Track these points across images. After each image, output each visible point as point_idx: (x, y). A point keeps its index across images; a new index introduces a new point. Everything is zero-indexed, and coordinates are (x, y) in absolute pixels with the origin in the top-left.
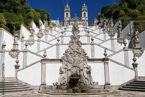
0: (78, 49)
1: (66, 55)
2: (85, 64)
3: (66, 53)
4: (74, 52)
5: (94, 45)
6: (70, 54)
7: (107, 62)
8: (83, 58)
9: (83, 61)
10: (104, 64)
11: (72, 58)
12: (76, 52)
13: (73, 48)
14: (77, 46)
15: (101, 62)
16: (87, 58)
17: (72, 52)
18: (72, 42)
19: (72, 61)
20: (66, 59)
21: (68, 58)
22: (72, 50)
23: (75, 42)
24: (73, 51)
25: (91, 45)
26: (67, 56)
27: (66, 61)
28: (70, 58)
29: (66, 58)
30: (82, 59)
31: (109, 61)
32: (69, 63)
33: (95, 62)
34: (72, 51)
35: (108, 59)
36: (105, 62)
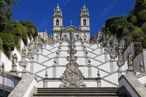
0: (75, 70)
1: (65, 74)
2: (81, 82)
4: (72, 72)
5: (91, 66)
6: (68, 73)
7: (100, 80)
8: (80, 77)
9: (80, 80)
10: (97, 83)
11: (70, 77)
12: (74, 72)
13: (71, 69)
14: (74, 67)
15: (95, 80)
16: (83, 78)
17: (70, 73)
18: (70, 64)
19: (70, 80)
20: (65, 78)
21: (66, 77)
22: (70, 70)
23: (73, 64)
24: (71, 71)
25: (88, 67)
26: (65, 76)
27: (65, 80)
28: (68, 77)
30: (79, 78)
31: (101, 80)
32: (68, 81)
33: (89, 80)
35: (100, 79)
36: (98, 81)
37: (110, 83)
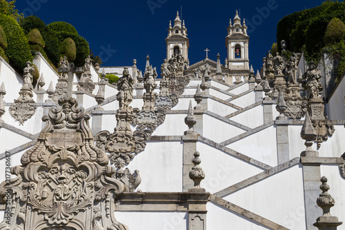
0: (76, 151)
1: (22, 174)
2: (103, 214)
3: (24, 165)
4: (60, 161)
5: (195, 141)
6: (41, 169)
7: (200, 207)
8: (97, 189)
9: (96, 202)
10: (187, 218)
11: (47, 189)
12: (69, 161)
13: (56, 147)
14: (72, 135)
15: (172, 207)
16: (112, 190)
17: (50, 163)
18: (54, 121)
20: (20, 194)
21: (28, 188)
22: (52, 152)
23: (67, 120)
24: (55, 157)
25: (184, 141)
26: (25, 180)
27: (22, 203)
28: (38, 190)
29: (24, 188)
30: (91, 195)
31: (209, 206)
32: (34, 210)
33: (145, 206)
34: (49, 159)
35: (202, 197)
36: (192, 207)
37: (251, 220)
